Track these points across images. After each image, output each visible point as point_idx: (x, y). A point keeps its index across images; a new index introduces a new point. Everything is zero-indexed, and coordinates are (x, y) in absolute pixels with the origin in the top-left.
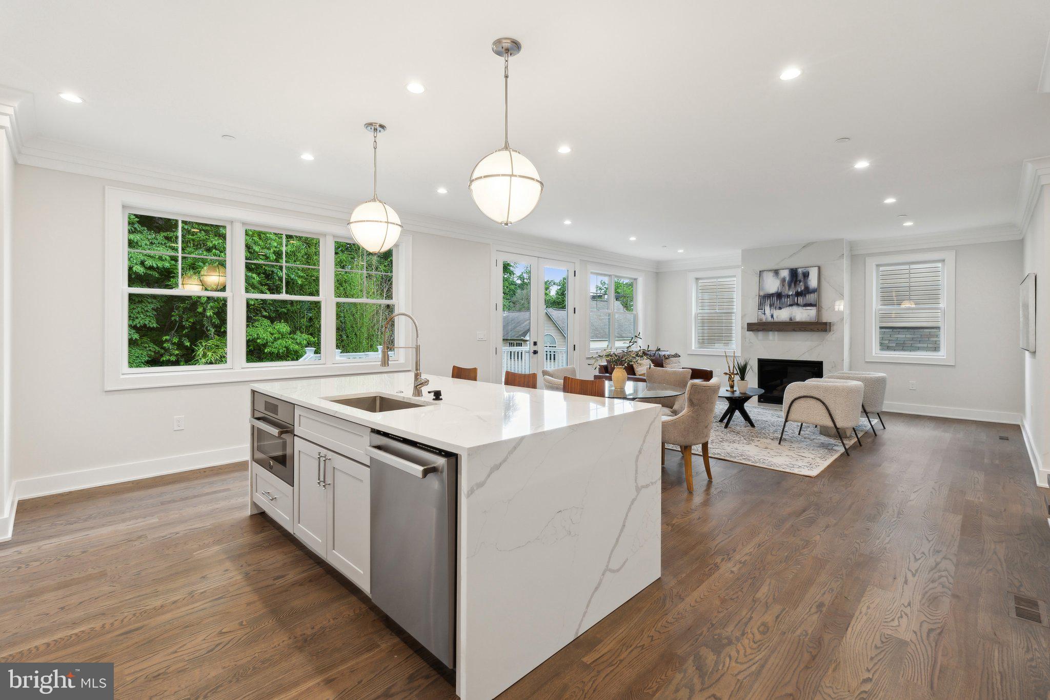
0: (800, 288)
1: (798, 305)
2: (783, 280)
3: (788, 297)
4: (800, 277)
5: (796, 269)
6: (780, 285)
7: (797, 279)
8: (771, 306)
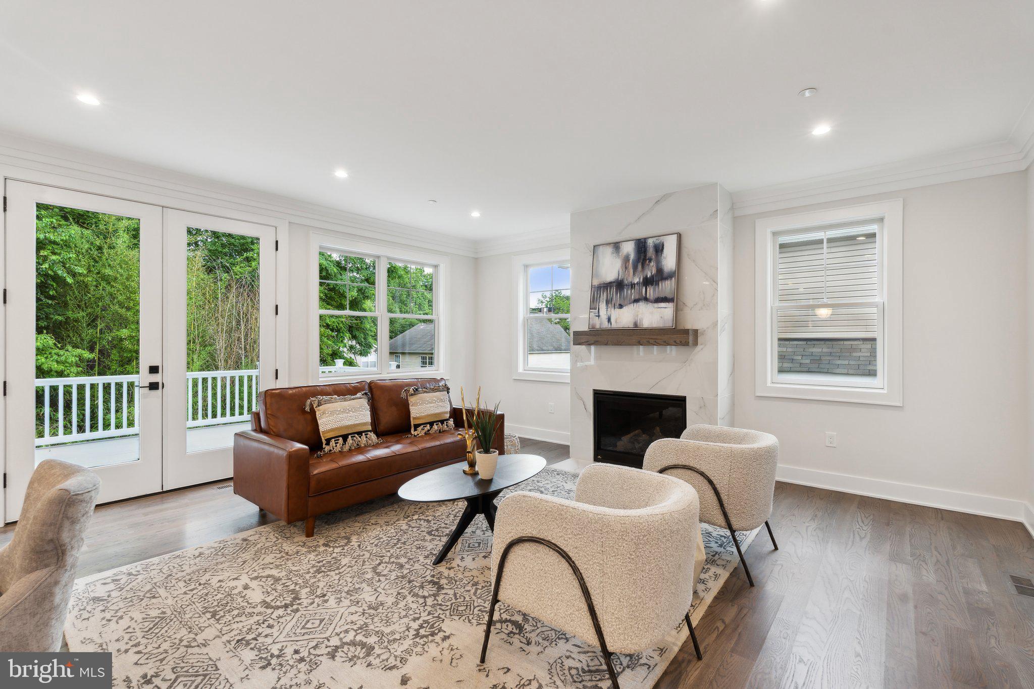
0: (650, 271)
1: (646, 299)
2: (626, 259)
3: (632, 288)
4: (651, 252)
5: (645, 239)
6: (622, 267)
7: (645, 256)
8: (607, 302)
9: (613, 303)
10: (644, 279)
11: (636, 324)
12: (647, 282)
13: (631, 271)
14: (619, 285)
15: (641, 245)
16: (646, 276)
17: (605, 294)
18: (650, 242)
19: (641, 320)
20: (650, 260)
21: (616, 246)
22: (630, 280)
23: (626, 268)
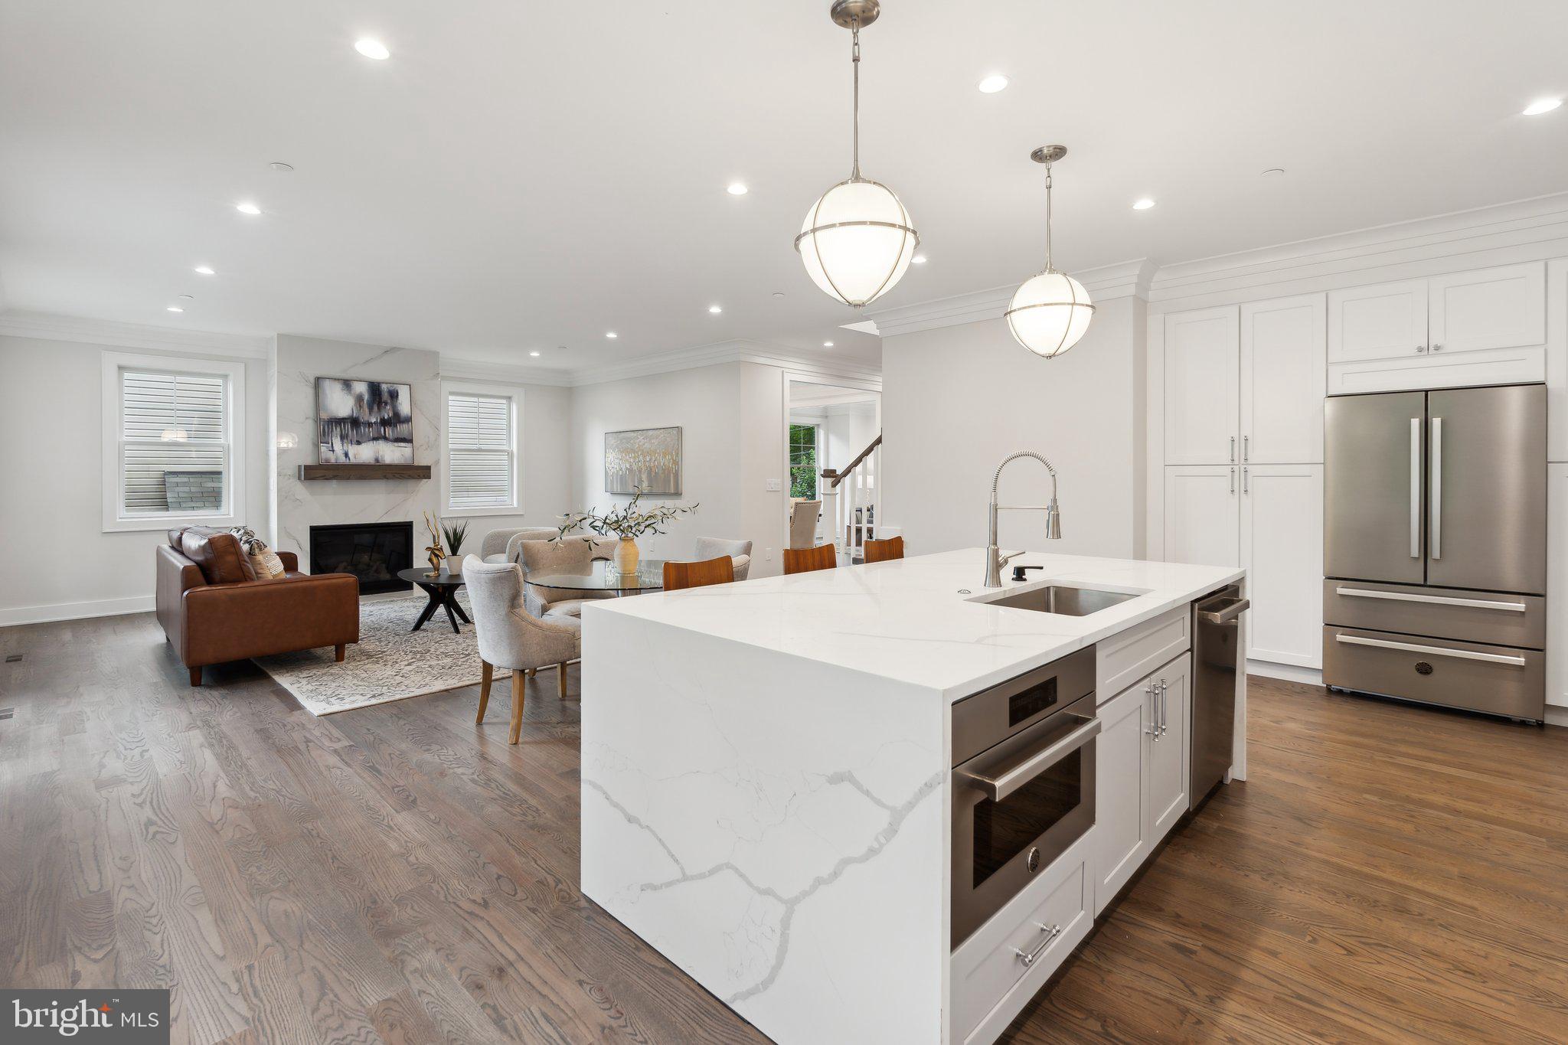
0: (387, 413)
1: (385, 438)
2: (359, 399)
3: (369, 425)
5: (379, 383)
6: (356, 405)
7: (380, 398)
8: (342, 438)
9: (349, 439)
10: (381, 419)
11: (377, 460)
12: (385, 423)
13: (367, 410)
14: (355, 422)
15: (375, 388)
16: (384, 418)
17: (338, 429)
18: (384, 387)
19: (382, 457)
20: (386, 404)
21: (347, 384)
22: (366, 418)
23: (360, 406)
